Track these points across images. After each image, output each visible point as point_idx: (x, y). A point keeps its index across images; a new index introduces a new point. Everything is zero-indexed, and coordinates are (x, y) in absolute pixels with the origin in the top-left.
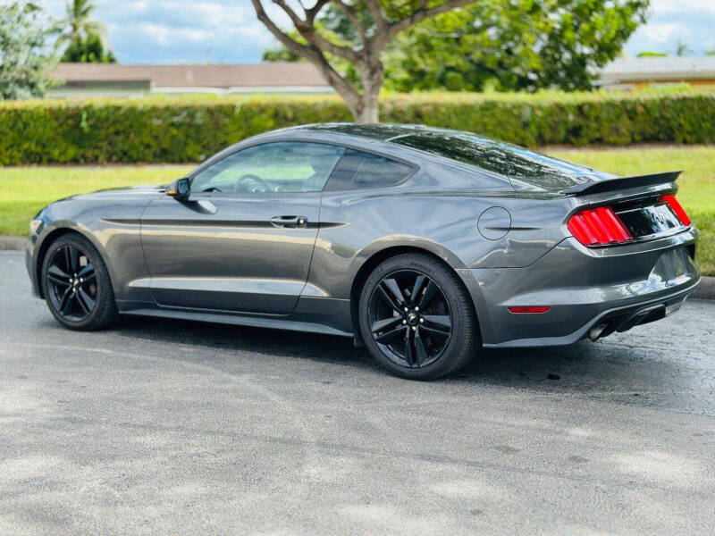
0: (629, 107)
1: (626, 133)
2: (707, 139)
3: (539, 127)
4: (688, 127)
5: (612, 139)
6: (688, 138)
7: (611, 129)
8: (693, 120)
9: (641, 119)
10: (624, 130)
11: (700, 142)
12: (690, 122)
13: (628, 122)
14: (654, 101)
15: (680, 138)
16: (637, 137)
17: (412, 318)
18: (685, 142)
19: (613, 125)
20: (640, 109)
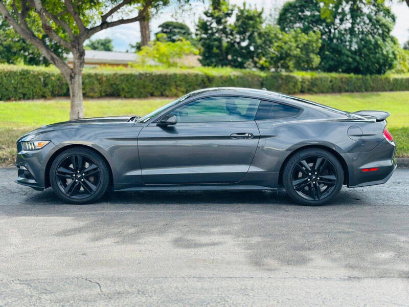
0: (99, 77)
1: (98, 91)
2: (135, 96)
3: (53, 86)
4: (126, 89)
5: (91, 94)
6: (127, 95)
7: (91, 89)
8: (129, 86)
9: (105, 84)
10: (96, 90)
11: (132, 97)
12: (127, 86)
13: (99, 86)
14: (110, 75)
15: (123, 95)
16: (103, 94)
17: (314, 177)
18: (125, 97)
19: (91, 87)
20: (104, 79)
